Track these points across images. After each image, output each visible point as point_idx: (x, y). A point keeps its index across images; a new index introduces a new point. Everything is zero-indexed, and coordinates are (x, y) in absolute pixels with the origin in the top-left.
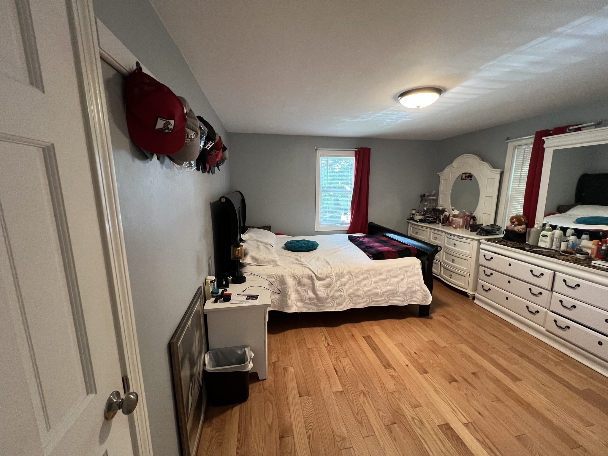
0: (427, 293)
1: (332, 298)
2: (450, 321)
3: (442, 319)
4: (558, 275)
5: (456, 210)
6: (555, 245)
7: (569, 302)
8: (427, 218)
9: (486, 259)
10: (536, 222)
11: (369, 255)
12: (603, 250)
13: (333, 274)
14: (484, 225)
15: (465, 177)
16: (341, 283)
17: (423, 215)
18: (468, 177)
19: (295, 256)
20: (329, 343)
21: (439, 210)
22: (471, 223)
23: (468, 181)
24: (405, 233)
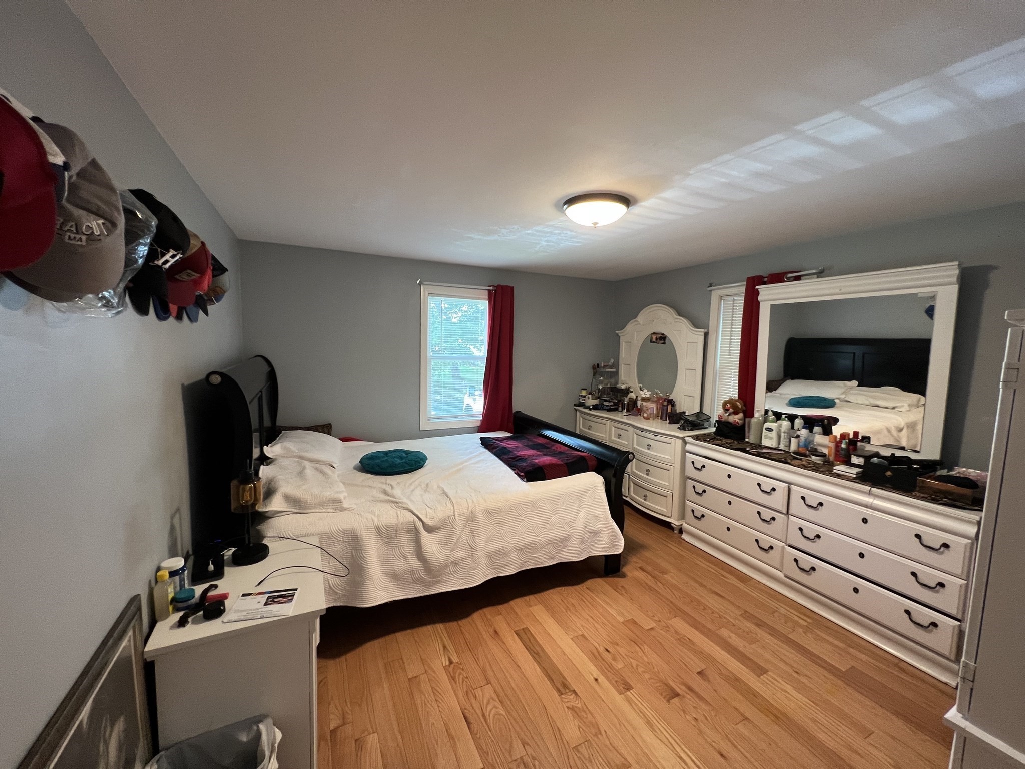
0: (616, 535)
1: (455, 563)
2: (654, 577)
3: (640, 574)
4: (795, 490)
5: (645, 391)
6: (783, 444)
7: (811, 529)
8: (605, 403)
9: (695, 468)
10: (756, 409)
11: (519, 473)
12: (843, 449)
13: (457, 516)
14: (686, 414)
15: (656, 339)
16: (472, 531)
17: (598, 398)
18: (661, 339)
19: (380, 485)
20: (452, 657)
21: (620, 390)
22: (669, 411)
23: (660, 346)
24: (572, 430)
